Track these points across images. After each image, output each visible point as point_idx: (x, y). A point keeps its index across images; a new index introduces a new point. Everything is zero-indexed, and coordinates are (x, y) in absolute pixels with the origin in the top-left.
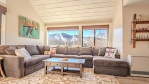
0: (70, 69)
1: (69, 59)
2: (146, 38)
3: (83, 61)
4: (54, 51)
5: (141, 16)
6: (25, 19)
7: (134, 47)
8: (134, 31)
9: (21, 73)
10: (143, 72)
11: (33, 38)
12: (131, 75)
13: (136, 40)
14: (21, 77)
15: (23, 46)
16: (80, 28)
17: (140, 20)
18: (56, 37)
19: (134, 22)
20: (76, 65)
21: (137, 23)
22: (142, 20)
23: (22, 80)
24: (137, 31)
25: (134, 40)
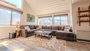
0: (46, 36)
1: (45, 31)
2: (87, 20)
3: (50, 32)
4: (41, 27)
5: (82, 8)
6: (29, 14)
7: (80, 25)
8: (79, 17)
9: (26, 35)
10: (84, 40)
11: (32, 22)
12: (77, 41)
13: (81, 22)
14: (26, 37)
15: (28, 26)
16: (53, 16)
17: (82, 11)
18: (46, 21)
19: (79, 12)
20: (47, 34)
21: (80, 12)
22: (83, 10)
23: (26, 38)
24: (80, 17)
25: (79, 22)
